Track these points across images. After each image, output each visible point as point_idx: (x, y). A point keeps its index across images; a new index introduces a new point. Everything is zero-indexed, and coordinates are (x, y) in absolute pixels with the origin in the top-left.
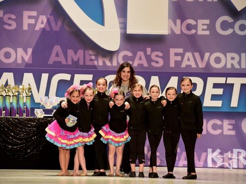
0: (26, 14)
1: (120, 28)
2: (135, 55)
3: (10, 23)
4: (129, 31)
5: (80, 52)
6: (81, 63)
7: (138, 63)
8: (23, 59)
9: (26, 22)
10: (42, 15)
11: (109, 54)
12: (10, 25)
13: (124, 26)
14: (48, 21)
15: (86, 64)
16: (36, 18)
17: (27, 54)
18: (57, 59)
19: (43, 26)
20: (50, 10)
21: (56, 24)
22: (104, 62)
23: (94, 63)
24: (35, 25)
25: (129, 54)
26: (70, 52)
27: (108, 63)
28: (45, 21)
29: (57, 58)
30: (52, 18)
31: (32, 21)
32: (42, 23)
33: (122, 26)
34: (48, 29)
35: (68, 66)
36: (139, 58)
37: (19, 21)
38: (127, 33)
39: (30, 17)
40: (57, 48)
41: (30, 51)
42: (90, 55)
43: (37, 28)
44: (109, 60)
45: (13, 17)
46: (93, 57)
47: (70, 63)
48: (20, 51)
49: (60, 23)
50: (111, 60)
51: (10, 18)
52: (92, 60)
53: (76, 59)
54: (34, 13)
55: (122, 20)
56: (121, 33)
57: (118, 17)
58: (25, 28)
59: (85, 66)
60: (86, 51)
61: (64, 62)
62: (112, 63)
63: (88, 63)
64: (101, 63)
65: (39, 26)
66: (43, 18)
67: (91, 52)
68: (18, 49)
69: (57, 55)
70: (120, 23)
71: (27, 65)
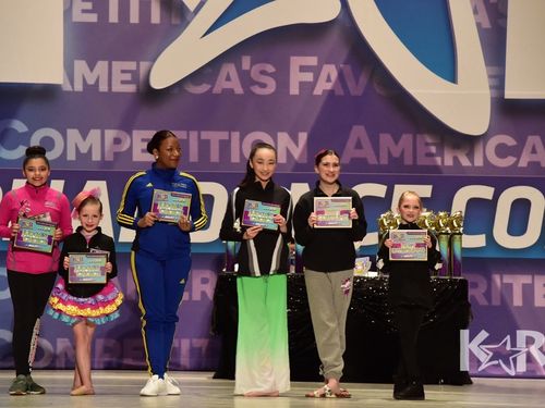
0: (296, 62)
1: (491, 87)
2: (522, 142)
3: (263, 81)
4: (510, 94)
5: (406, 139)
6: (408, 161)
7: (528, 160)
8: (289, 154)
9: (297, 78)
10: (328, 63)
11: (467, 142)
12: (264, 86)
13: (499, 82)
14: (341, 75)
15: (419, 163)
16: (316, 71)
17: (297, 144)
18: (359, 154)
19: (329, 86)
20: (344, 53)
21: (357, 82)
22: (456, 159)
23: (435, 161)
24: (313, 85)
25: (510, 141)
26: (385, 139)
27: (465, 162)
28: (334, 75)
29: (358, 151)
30: (348, 69)
31: (309, 77)
32: (327, 79)
33: (495, 82)
34: (340, 92)
35: (380, 168)
36: (530, 149)
37: (282, 77)
38: (506, 97)
39: (303, 69)
40: (358, 132)
41: (303, 137)
42: (427, 144)
43: (318, 91)
44: (467, 155)
45: (270, 68)
46: (433, 149)
47: (384, 161)
48: (284, 139)
49: (363, 80)
50: (470, 156)
51: (263, 73)
52: (430, 155)
53: (396, 154)
54: (312, 61)
55: (495, 70)
56: (492, 98)
57: (486, 65)
58: (294, 90)
59: (415, 167)
60: (418, 136)
61: (372, 160)
62: (472, 161)
63: (422, 161)
64: (449, 161)
65: (323, 87)
66: (331, 71)
67: (429, 140)
68: (279, 134)
69: (359, 146)
70: (490, 77)
71: (298, 166)
